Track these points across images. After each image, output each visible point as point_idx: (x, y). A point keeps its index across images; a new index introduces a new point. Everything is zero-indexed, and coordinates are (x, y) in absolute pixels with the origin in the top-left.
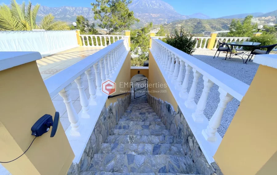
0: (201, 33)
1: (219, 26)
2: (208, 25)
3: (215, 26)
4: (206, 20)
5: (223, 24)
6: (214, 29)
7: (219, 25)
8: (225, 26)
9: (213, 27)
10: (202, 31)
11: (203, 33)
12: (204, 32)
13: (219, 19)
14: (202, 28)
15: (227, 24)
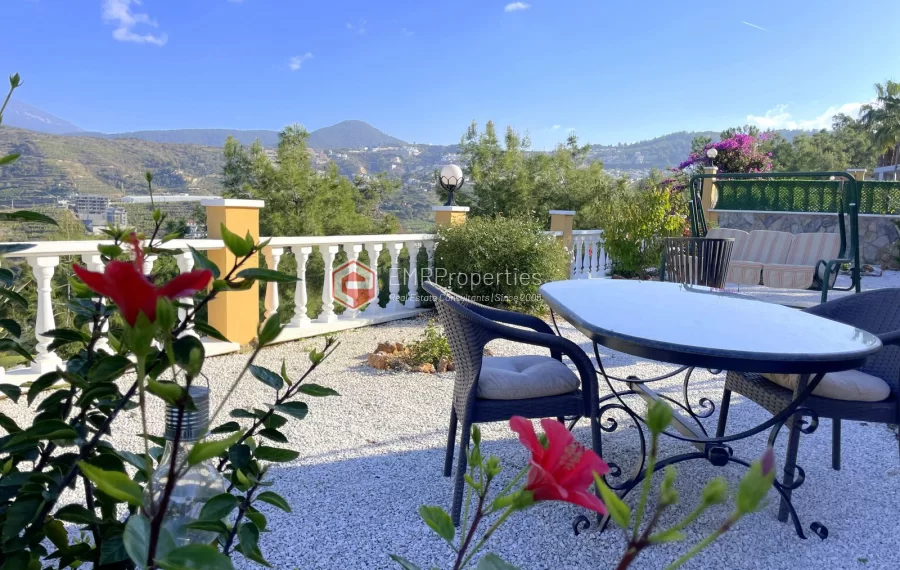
0: (51, 201)
1: (135, 174)
2: (78, 165)
3: (118, 173)
4: (56, 137)
5: (152, 162)
6: (118, 186)
7: (137, 169)
8: (163, 172)
9: (107, 177)
10: (55, 191)
11: (64, 202)
12: (64, 197)
13: (124, 142)
14: (49, 180)
15: (169, 164)
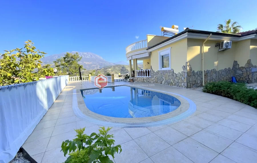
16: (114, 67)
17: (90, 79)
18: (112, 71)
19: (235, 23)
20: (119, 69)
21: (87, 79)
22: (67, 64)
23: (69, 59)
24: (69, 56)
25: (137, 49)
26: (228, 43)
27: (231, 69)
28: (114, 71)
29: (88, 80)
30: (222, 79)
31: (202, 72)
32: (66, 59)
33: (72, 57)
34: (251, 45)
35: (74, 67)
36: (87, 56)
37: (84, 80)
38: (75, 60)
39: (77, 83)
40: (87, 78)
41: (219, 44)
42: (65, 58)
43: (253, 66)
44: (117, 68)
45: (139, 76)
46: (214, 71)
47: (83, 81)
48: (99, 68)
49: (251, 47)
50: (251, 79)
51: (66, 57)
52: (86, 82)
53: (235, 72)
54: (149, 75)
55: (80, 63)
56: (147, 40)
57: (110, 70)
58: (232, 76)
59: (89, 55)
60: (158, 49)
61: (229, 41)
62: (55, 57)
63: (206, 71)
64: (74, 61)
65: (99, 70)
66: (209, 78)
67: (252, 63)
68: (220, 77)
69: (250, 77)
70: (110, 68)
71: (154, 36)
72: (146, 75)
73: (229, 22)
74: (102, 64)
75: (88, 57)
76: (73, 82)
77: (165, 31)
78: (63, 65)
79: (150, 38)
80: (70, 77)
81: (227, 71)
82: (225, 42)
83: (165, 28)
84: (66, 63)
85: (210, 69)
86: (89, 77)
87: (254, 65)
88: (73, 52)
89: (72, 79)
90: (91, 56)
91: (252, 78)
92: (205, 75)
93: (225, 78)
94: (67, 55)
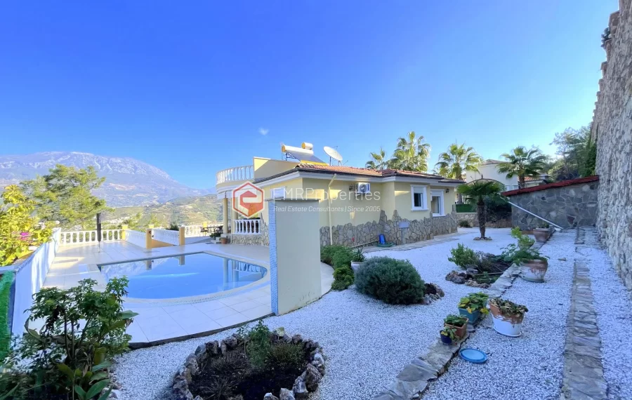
16: (201, 200)
17: (124, 238)
18: (196, 212)
19: (422, 138)
20: (216, 206)
21: (116, 238)
22: (53, 196)
23: (62, 182)
24: (64, 174)
25: (239, 178)
26: (364, 186)
27: (378, 222)
28: (200, 211)
29: (119, 238)
30: (364, 239)
31: (329, 229)
32: (53, 181)
33: (73, 178)
34: (396, 189)
35: (77, 204)
36: (122, 167)
37: (108, 241)
38: (81, 184)
39: (84, 248)
40: (116, 233)
41: (353, 187)
42: (48, 179)
43: (401, 219)
44: (209, 203)
45: (239, 233)
46: (349, 227)
47: (105, 244)
48: (158, 201)
49: (397, 192)
50: (400, 238)
51: (55, 177)
52: (111, 244)
53: (384, 228)
54: (257, 231)
55: (98, 193)
56: (253, 166)
57: (190, 207)
58: (379, 233)
59: (130, 166)
60: (271, 186)
61: (365, 184)
62: (5, 165)
63: (336, 226)
64: (80, 186)
65: (157, 207)
66: (341, 237)
67: (400, 216)
68: (359, 235)
69: (398, 236)
70: (189, 203)
71: (266, 161)
72: (253, 232)
73: (412, 136)
74: (166, 190)
75: (124, 170)
76: (72, 245)
77: (287, 153)
78: (40, 197)
79: (259, 163)
80: (65, 234)
81: (371, 226)
82: (360, 184)
83: (288, 148)
84: (53, 191)
85: (343, 224)
86: (121, 232)
87: (403, 218)
88: (75, 155)
89: (68, 236)
90: (136, 168)
91: (402, 237)
92: (334, 234)
93: (368, 237)
94: (57, 171)
